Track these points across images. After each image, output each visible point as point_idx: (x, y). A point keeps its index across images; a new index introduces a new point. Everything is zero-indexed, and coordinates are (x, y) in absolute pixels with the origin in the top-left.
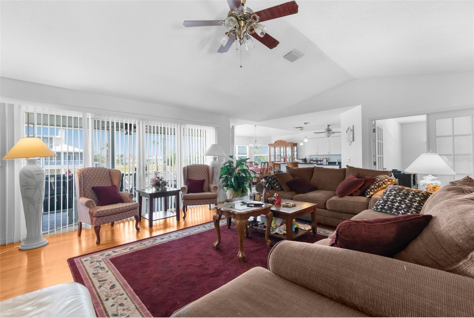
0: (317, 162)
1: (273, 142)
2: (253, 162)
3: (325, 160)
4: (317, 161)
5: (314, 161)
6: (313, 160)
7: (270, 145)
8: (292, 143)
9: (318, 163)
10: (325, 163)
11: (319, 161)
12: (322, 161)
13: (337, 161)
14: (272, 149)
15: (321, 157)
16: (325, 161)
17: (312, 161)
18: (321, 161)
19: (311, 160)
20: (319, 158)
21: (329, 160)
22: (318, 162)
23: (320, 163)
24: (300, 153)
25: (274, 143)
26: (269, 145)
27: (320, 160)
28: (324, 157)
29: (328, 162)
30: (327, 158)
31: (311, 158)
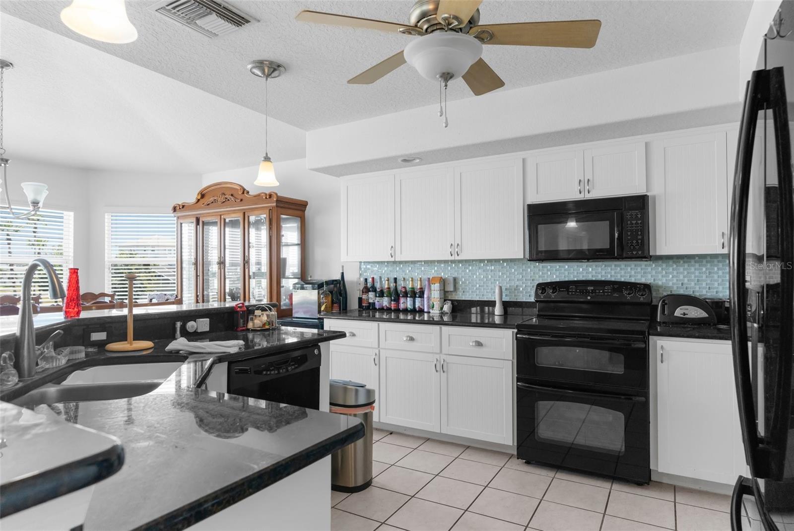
0: (397, 300)
1: (190, 196)
3: (436, 287)
4: (396, 295)
5: (382, 294)
7: (179, 211)
8: (270, 196)
9: (402, 306)
10: (438, 305)
11: (406, 295)
12: (421, 295)
13: (497, 298)
14: (188, 230)
15: (417, 275)
16: (435, 293)
17: (371, 295)
18: (414, 294)
19: (366, 290)
20: (410, 278)
21: (455, 290)
22: (402, 300)
23: (409, 306)
24: (318, 253)
25: (194, 200)
26: (174, 210)
27: (409, 286)
28: (433, 272)
29: (453, 301)
30: (443, 282)
31: (366, 280)
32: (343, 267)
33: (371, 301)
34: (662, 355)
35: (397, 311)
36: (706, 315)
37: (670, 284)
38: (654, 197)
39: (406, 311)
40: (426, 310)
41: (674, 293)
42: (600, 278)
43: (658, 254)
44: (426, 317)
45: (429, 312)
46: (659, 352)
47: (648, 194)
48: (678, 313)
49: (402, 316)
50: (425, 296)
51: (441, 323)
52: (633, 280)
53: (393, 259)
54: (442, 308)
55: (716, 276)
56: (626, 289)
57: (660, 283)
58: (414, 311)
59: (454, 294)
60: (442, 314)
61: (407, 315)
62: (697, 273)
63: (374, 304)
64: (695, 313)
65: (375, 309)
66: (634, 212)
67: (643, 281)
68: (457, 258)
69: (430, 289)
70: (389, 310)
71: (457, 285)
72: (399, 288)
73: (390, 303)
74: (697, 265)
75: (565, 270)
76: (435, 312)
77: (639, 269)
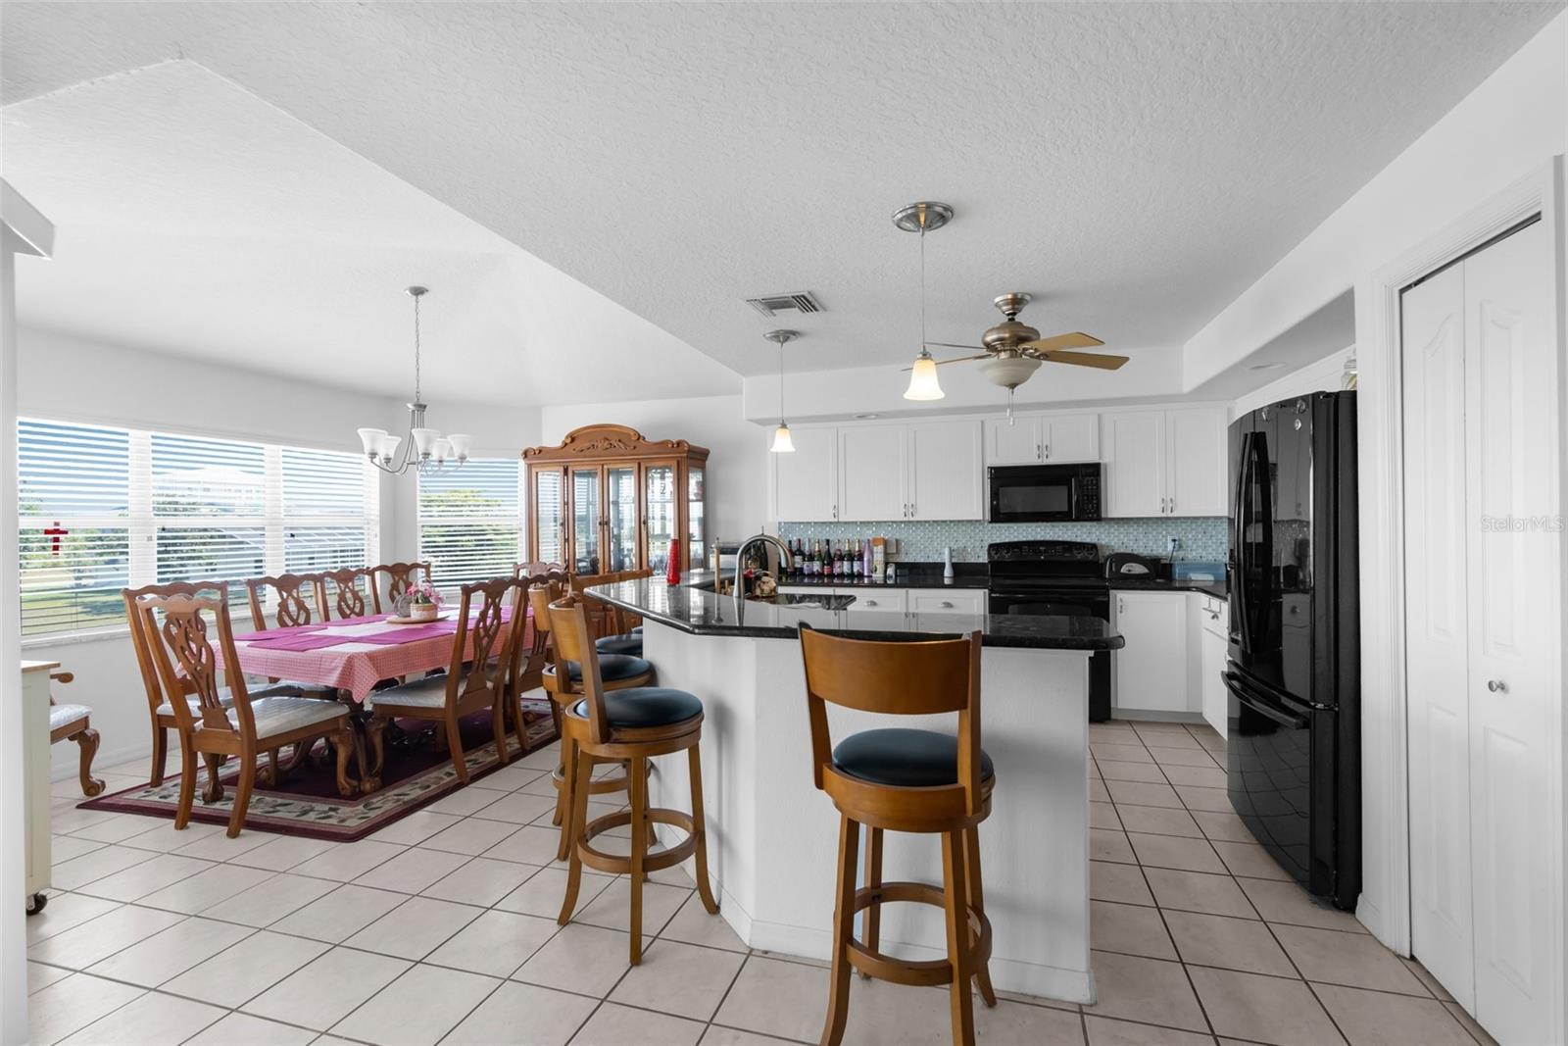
0: (831, 563)
1: (554, 439)
2: (416, 566)
3: (879, 550)
4: (829, 559)
5: (811, 558)
6: (806, 549)
7: (536, 456)
8: (679, 444)
9: (837, 571)
10: (880, 568)
11: (841, 558)
12: (861, 558)
13: (946, 560)
14: (550, 482)
15: (853, 537)
16: (876, 556)
17: (798, 559)
18: (851, 557)
19: (792, 554)
20: (843, 541)
21: (898, 551)
22: (837, 564)
23: (846, 570)
24: (722, 511)
25: (559, 444)
26: (526, 454)
27: (845, 548)
28: (869, 534)
29: (896, 564)
30: (886, 543)
31: (790, 542)
32: (763, 527)
33: (797, 566)
34: (1121, 607)
35: (831, 576)
36: (1146, 571)
37: (1113, 544)
38: (1106, 465)
39: (841, 576)
40: (866, 574)
41: (1116, 551)
42: (1048, 538)
43: (1109, 516)
44: (866, 581)
45: (869, 577)
46: (1119, 604)
47: (1101, 461)
48: (1124, 570)
49: (836, 581)
50: (866, 559)
51: (885, 585)
52: (1079, 540)
53: (836, 520)
54: (885, 572)
55: (1150, 536)
56: (1076, 549)
57: (1103, 542)
58: (851, 576)
59: (896, 556)
60: (886, 577)
61: (843, 579)
62: (1135, 533)
63: (802, 569)
64: (1139, 569)
65: (804, 574)
66: (1090, 479)
67: (1088, 540)
68: (911, 519)
69: (872, 553)
70: (821, 575)
71: (900, 547)
72: (832, 551)
73: (823, 568)
74: (1135, 526)
75: (1015, 531)
76: (878, 576)
77: (1085, 530)
